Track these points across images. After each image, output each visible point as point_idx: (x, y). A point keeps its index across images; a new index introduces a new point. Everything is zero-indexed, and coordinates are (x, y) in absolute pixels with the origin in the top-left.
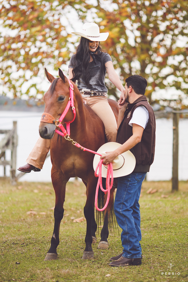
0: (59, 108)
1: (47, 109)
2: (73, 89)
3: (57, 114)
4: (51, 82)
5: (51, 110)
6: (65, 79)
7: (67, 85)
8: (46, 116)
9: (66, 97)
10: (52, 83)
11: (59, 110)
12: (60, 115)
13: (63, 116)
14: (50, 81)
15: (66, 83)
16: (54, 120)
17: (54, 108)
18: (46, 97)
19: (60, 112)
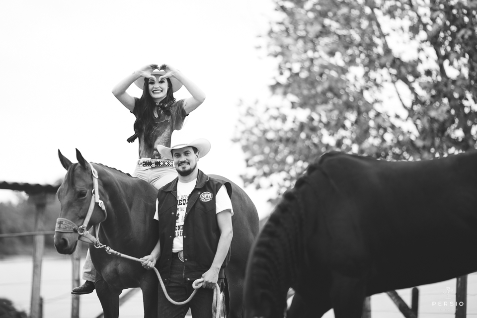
0: (81, 209)
1: (62, 212)
2: (97, 177)
3: (79, 217)
4: (67, 170)
5: (69, 213)
6: (86, 164)
7: (89, 173)
8: (64, 223)
9: (88, 191)
10: (69, 170)
11: (81, 212)
12: (84, 218)
13: (87, 219)
14: (65, 168)
15: (88, 169)
16: (76, 227)
17: (73, 209)
18: (61, 194)
19: (81, 214)
